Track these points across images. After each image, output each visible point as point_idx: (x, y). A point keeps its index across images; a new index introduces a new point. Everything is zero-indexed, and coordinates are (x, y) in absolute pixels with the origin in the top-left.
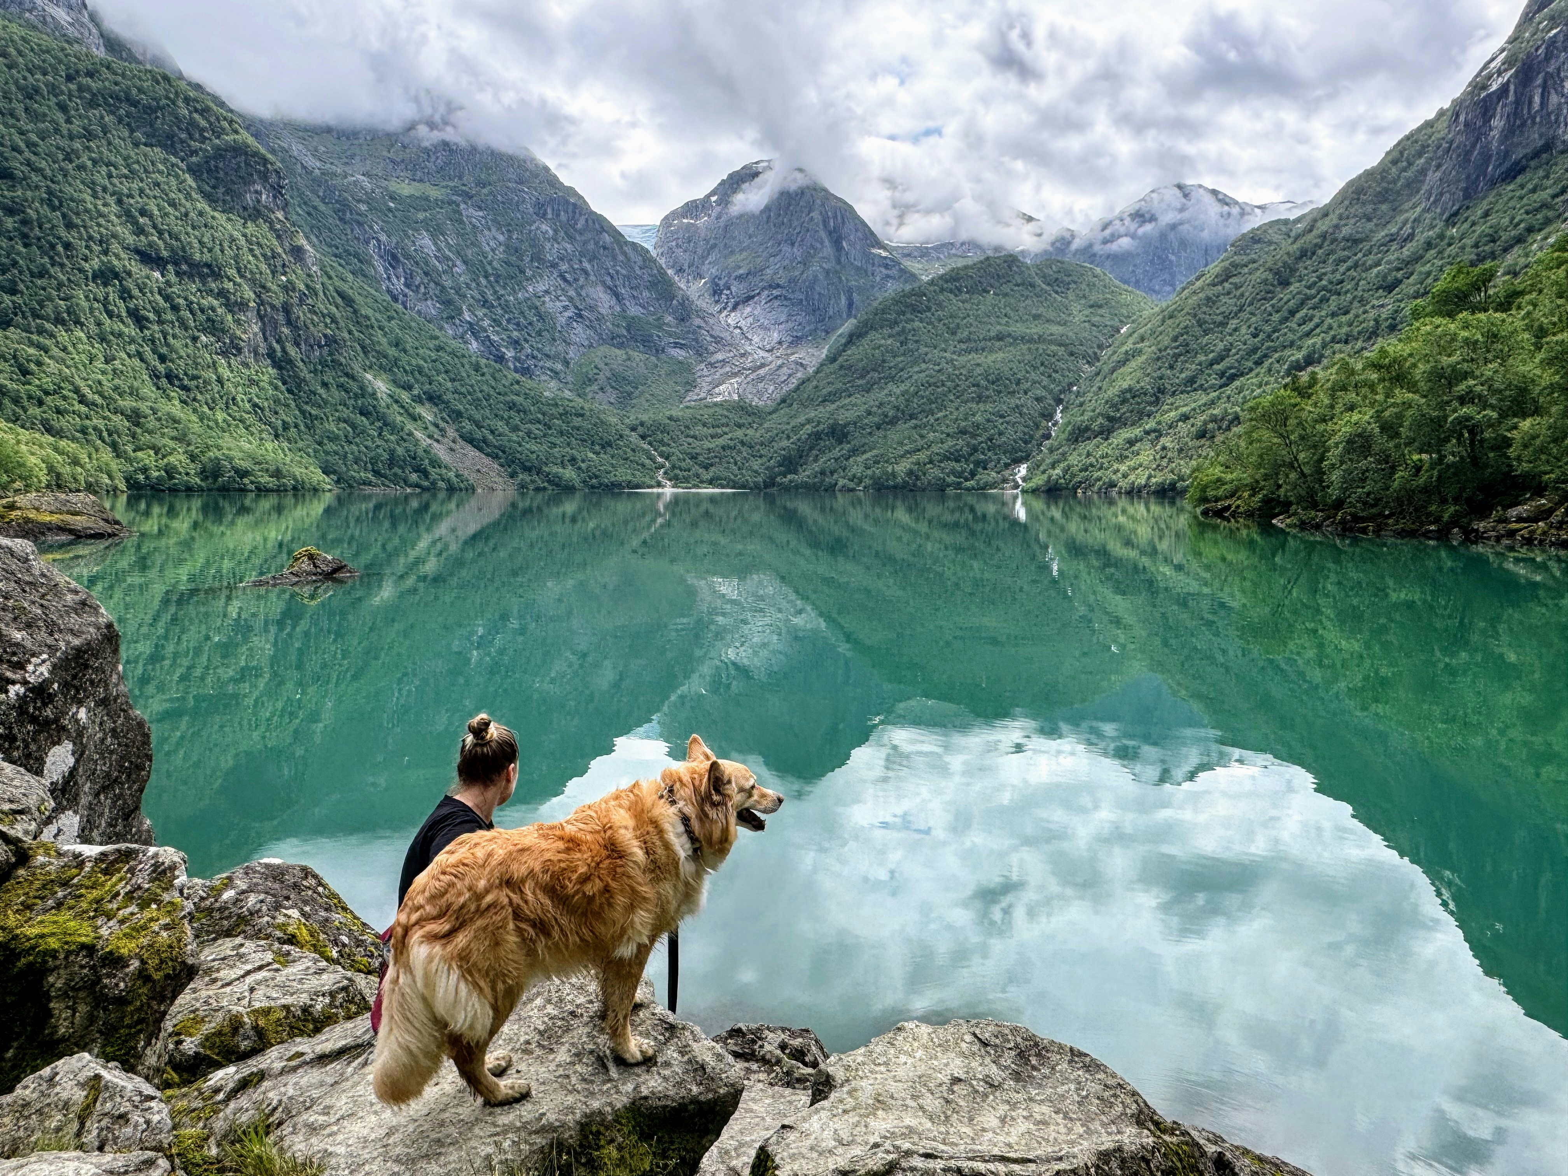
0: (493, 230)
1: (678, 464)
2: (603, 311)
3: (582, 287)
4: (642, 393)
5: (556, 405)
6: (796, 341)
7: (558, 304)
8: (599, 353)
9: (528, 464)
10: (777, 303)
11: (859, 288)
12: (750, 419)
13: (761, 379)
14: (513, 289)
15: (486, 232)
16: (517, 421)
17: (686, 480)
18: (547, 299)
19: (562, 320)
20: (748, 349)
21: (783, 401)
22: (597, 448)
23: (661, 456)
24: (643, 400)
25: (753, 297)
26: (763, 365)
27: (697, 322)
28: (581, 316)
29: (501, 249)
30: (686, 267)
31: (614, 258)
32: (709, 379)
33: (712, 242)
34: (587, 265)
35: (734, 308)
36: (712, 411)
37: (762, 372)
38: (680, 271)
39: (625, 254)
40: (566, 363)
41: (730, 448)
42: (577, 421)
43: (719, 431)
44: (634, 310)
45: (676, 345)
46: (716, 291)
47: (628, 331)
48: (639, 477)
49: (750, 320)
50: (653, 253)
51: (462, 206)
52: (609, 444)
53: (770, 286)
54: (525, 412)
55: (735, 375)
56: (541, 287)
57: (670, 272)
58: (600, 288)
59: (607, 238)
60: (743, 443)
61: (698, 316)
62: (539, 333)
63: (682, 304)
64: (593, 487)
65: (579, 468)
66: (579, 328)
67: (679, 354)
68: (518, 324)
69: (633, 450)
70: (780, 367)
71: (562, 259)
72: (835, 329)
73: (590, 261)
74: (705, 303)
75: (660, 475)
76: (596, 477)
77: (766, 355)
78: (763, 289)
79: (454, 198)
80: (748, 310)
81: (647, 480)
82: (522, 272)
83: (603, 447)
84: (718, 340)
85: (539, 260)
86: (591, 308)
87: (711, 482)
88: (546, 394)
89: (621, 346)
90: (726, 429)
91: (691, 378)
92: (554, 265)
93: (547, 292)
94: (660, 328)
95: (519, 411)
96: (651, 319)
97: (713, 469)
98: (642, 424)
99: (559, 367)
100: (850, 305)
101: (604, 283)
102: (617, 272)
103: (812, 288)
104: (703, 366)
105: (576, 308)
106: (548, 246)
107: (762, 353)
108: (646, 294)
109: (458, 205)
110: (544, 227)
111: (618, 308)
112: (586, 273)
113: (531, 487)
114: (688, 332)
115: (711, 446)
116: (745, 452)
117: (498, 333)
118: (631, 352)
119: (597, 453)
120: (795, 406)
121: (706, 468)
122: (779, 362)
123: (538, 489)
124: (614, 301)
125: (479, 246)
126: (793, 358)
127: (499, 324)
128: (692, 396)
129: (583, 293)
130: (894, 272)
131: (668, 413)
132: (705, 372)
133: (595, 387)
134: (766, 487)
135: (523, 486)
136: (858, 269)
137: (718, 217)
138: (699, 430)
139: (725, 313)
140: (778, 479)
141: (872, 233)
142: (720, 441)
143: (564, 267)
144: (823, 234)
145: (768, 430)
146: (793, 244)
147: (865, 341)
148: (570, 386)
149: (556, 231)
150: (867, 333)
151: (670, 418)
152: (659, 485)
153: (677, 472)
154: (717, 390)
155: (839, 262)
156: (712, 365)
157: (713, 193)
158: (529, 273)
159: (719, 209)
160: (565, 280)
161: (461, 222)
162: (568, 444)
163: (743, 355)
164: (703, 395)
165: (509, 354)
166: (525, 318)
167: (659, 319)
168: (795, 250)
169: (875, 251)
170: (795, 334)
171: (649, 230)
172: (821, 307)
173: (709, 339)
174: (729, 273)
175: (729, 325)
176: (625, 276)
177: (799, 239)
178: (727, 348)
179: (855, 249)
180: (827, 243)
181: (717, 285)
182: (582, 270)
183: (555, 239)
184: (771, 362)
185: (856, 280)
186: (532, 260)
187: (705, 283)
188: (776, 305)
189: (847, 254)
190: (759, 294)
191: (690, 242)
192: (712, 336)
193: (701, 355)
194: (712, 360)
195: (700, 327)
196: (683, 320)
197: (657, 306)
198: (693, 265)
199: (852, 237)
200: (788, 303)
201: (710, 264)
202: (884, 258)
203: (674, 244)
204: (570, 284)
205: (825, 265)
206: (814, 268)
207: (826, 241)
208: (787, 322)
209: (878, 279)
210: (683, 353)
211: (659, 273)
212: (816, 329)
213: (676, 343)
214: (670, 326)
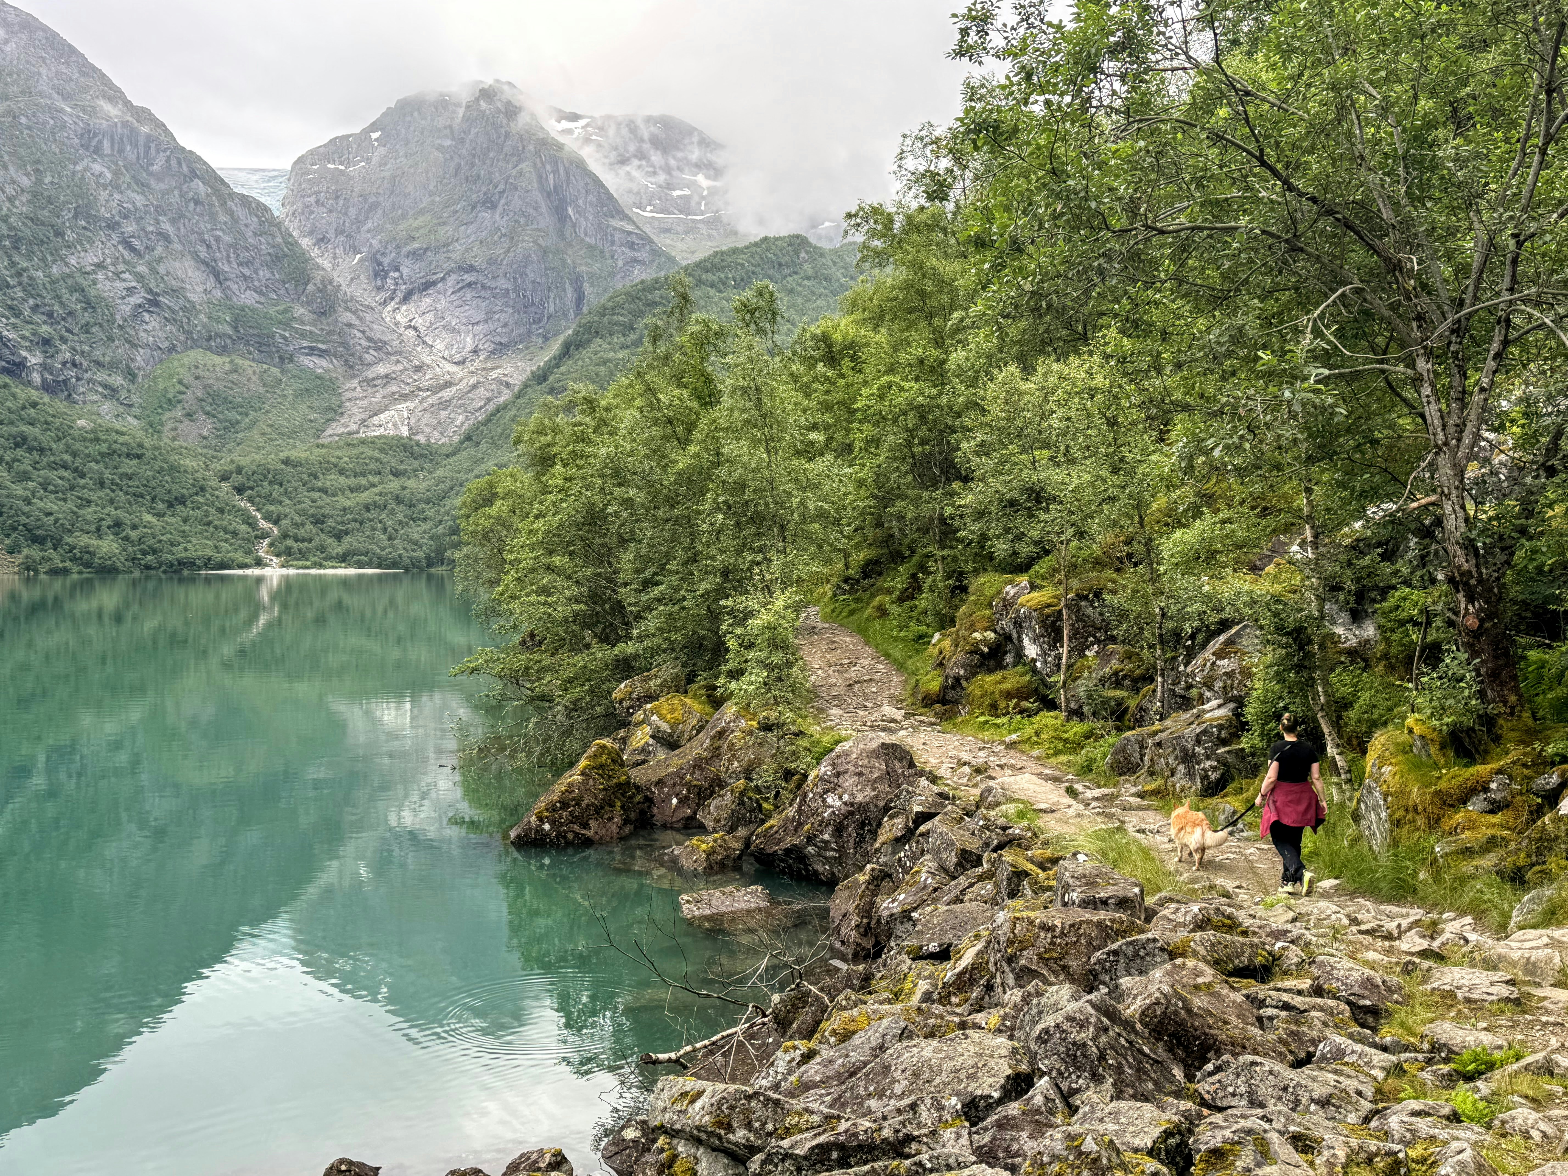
0: (12, 169)
1: (292, 531)
2: (192, 296)
3: (160, 260)
4: (254, 423)
5: (97, 440)
6: (500, 349)
7: (118, 284)
8: (186, 361)
9: (40, 532)
10: (469, 294)
11: (592, 276)
12: (416, 464)
13: (445, 404)
14: (43, 259)
16: (26, 466)
17: (303, 555)
18: (100, 276)
19: (125, 309)
20: (427, 360)
21: (468, 438)
22: (161, 506)
23: (267, 517)
24: (255, 433)
25: (434, 283)
26: (448, 384)
27: (347, 317)
28: (156, 303)
29: (25, 198)
30: (331, 235)
31: (213, 217)
32: (364, 403)
33: (372, 199)
34: (167, 227)
35: (406, 299)
36: (355, 451)
37: (446, 394)
38: (322, 240)
39: (231, 213)
40: (131, 375)
41: (376, 505)
42: (129, 466)
43: (363, 481)
44: (248, 298)
45: (312, 351)
46: (379, 273)
47: (236, 329)
48: (228, 551)
49: (430, 317)
50: (278, 211)
52: (181, 500)
53: (460, 268)
54: (42, 451)
55: (405, 397)
56: (91, 258)
57: (305, 242)
58: (189, 263)
59: (200, 188)
60: (398, 500)
61: (347, 309)
62: (86, 328)
63: (322, 291)
64: (148, 567)
65: (127, 539)
66: (152, 322)
67: (319, 365)
68: (50, 315)
69: (221, 511)
70: (474, 387)
71: (126, 217)
72: (558, 333)
73: (173, 221)
74: (360, 290)
75: (263, 549)
76: (154, 552)
77: (455, 369)
78: (448, 273)
80: (427, 301)
81: (239, 556)
82: (59, 234)
83: (171, 505)
84: (379, 345)
85: (88, 217)
86: (175, 292)
87: (344, 559)
88: (81, 423)
89: (223, 350)
90: (375, 479)
91: (334, 401)
92: (112, 226)
93: (100, 266)
94: (286, 325)
95: (30, 450)
96: (272, 311)
97: (347, 539)
98: (239, 470)
99: (118, 380)
101: (195, 256)
102: (218, 239)
103: (523, 274)
104: (355, 383)
105: (150, 291)
106: (104, 195)
107: (448, 367)
108: (264, 273)
110: (97, 168)
111: (218, 294)
112: (166, 238)
113: (43, 568)
114: (330, 333)
115: (348, 503)
116: (401, 513)
117: (15, 327)
118: (239, 361)
119: (160, 515)
120: (484, 446)
121: (338, 537)
122: (473, 380)
123: (54, 572)
124: (211, 283)
126: (494, 374)
127: (18, 314)
128: (337, 428)
129: (162, 269)
130: (643, 255)
131: (283, 455)
132: (358, 392)
133: (178, 413)
134: (430, 565)
135: (29, 567)
136: (590, 247)
137: (382, 164)
138: (333, 480)
139: (392, 305)
140: (448, 554)
141: (610, 197)
142: (365, 497)
143: (130, 228)
144: (538, 196)
145: (441, 481)
146: (494, 207)
147: (586, 354)
148: (136, 411)
149: (117, 174)
150: (589, 341)
151: (286, 462)
152: (259, 563)
153: (290, 542)
154: (375, 420)
155: (561, 235)
156: (370, 382)
157: (373, 127)
158: (70, 236)
159: (382, 150)
160: (132, 249)
162: (112, 502)
163: (418, 369)
164: (354, 427)
165: (34, 359)
166: (62, 304)
167: (286, 311)
168: (497, 217)
169: (616, 223)
170: (498, 339)
171: (274, 178)
172: (536, 301)
173: (364, 343)
174: (398, 247)
175: (397, 324)
176: (230, 246)
177: (503, 201)
178: (393, 358)
179: (586, 219)
180: (544, 209)
181: (380, 264)
182: (160, 234)
183: (116, 186)
184: (461, 380)
185: (587, 265)
186: (75, 217)
187: (361, 260)
188: (469, 296)
189: (574, 226)
190: (443, 279)
191: (337, 197)
192: (369, 339)
193: (351, 367)
194: (370, 374)
195: (350, 325)
196: (323, 313)
197: (282, 292)
198: (342, 232)
199: (581, 202)
200: (487, 294)
201: (368, 231)
202: (630, 233)
203: (312, 199)
204: (139, 255)
205: (541, 241)
206: (526, 244)
207: (543, 205)
208: (486, 321)
209: (620, 263)
210: (324, 363)
211: (287, 243)
212: (529, 332)
213: (312, 348)
214: (303, 323)
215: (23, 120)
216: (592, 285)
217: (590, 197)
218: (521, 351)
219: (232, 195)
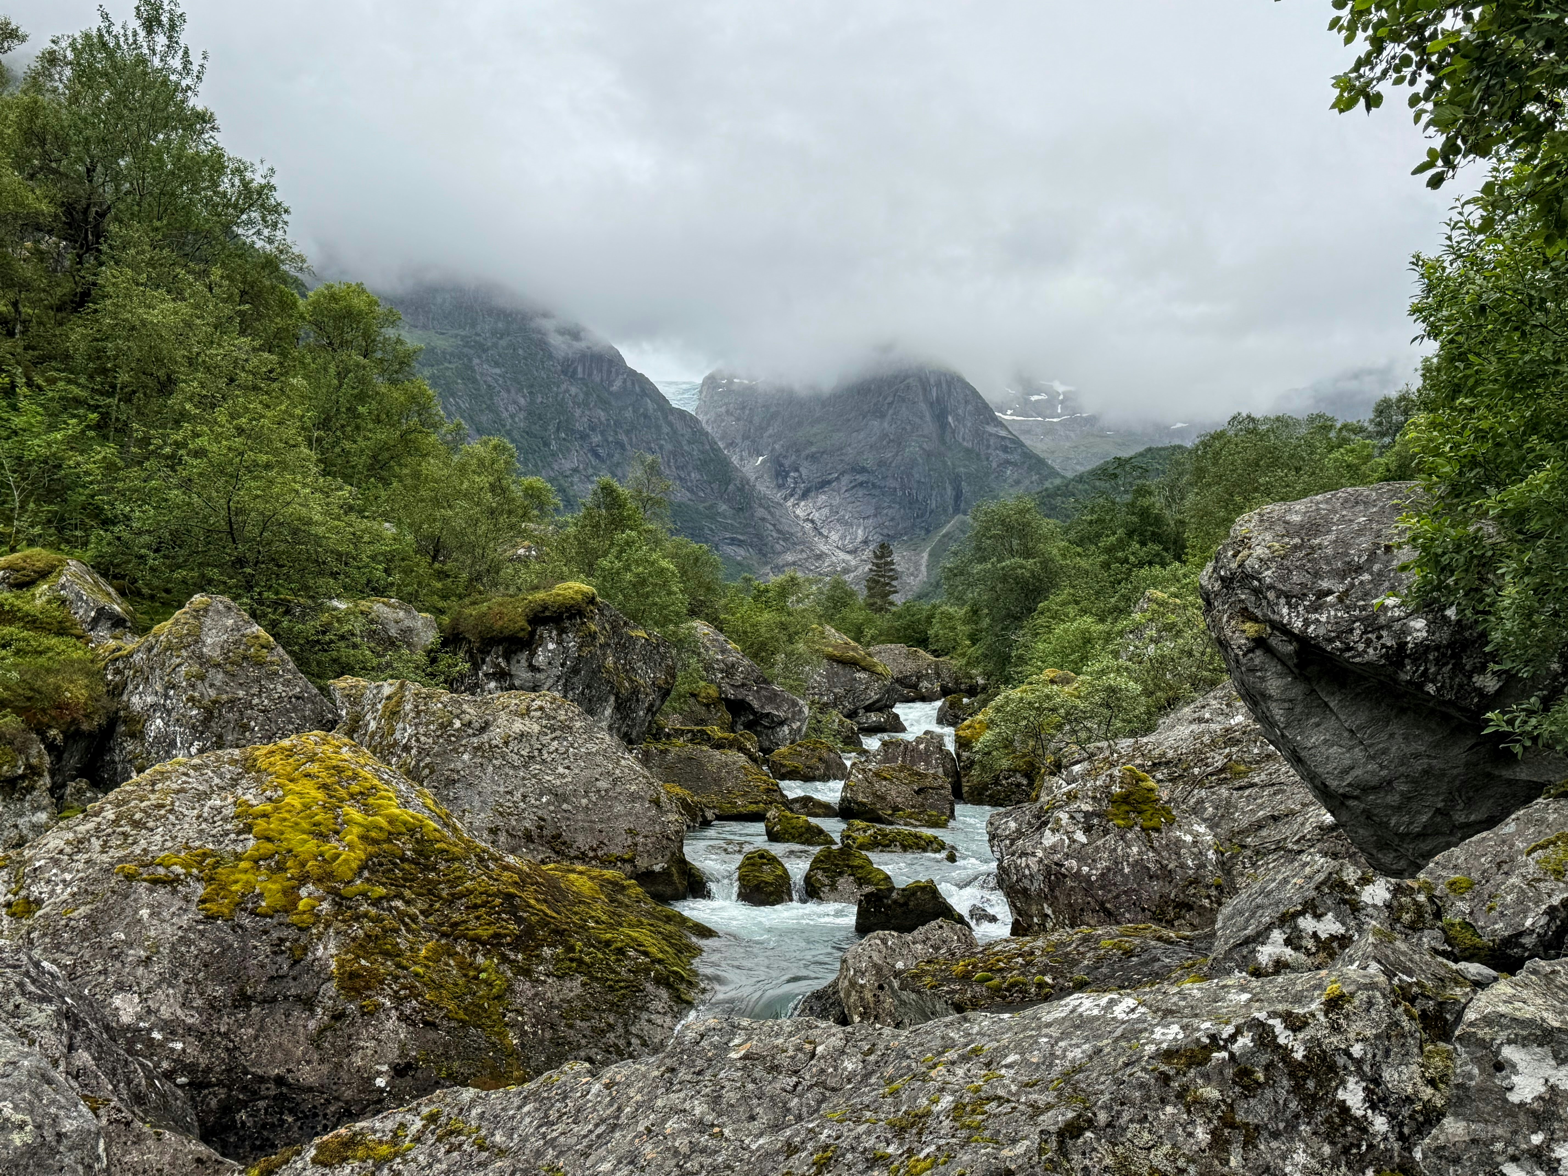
0: (513, 391)
3: (618, 464)
6: (888, 541)
10: (861, 492)
11: (969, 475)
15: (504, 394)
20: (824, 548)
25: (829, 482)
27: (761, 512)
29: (522, 415)
30: (738, 440)
31: (657, 429)
33: (773, 410)
34: (623, 437)
35: (804, 496)
38: (733, 443)
39: (670, 424)
45: (733, 541)
46: (780, 473)
49: (826, 511)
50: (704, 423)
51: (476, 361)
53: (853, 469)
56: (568, 465)
59: (649, 405)
61: (761, 505)
63: (741, 489)
67: (737, 553)
71: (593, 429)
72: (939, 527)
73: (628, 432)
74: (765, 488)
77: (848, 557)
78: (842, 474)
79: (465, 350)
80: (823, 498)
82: (547, 444)
84: (785, 536)
85: (567, 430)
92: (584, 437)
93: (575, 470)
94: (712, 518)
96: (701, 507)
100: (958, 497)
102: (661, 447)
103: (909, 475)
104: (767, 569)
106: (578, 412)
107: (842, 555)
108: (695, 475)
109: (470, 360)
110: (573, 390)
112: (622, 446)
114: (747, 526)
122: (866, 568)
125: (497, 413)
130: (1015, 457)
136: (968, 451)
139: (793, 500)
141: (986, 406)
143: (596, 439)
144: (923, 406)
146: (883, 416)
149: (587, 394)
155: (943, 441)
158: (554, 446)
160: (597, 455)
161: (474, 381)
163: (818, 557)
167: (711, 507)
168: (886, 425)
169: (991, 429)
170: (885, 531)
171: (687, 390)
172: (920, 498)
173: (775, 534)
174: (797, 451)
175: (797, 517)
176: (671, 452)
177: (891, 412)
178: (799, 548)
179: (964, 426)
180: (928, 418)
181: (781, 465)
182: (617, 443)
183: (586, 404)
184: (856, 568)
185: (965, 466)
186: (558, 430)
187: (763, 462)
188: (860, 494)
189: (953, 432)
190: (837, 478)
191: (744, 408)
192: (779, 531)
193: (765, 555)
194: (780, 562)
195: (763, 519)
196: (741, 509)
197: (708, 491)
198: (748, 438)
199: (960, 411)
200: (877, 492)
201: (770, 436)
202: (1003, 438)
203: (723, 409)
204: (603, 461)
205: (925, 446)
206: (913, 449)
207: (927, 414)
208: (875, 516)
209: (994, 465)
210: (742, 552)
211: (713, 449)
212: (914, 526)
213: (733, 539)
214: (725, 517)
215: (521, 352)
216: (969, 484)
217: (969, 407)
218: (906, 542)
219: (673, 410)
